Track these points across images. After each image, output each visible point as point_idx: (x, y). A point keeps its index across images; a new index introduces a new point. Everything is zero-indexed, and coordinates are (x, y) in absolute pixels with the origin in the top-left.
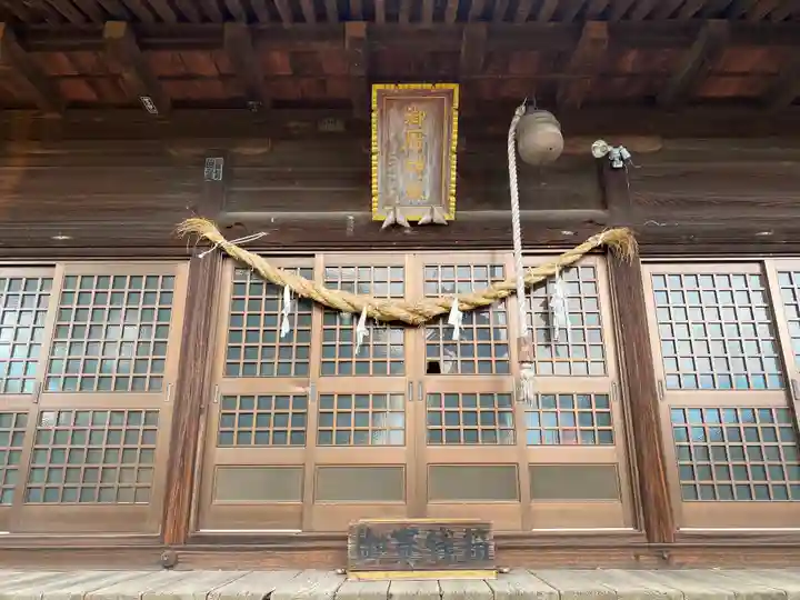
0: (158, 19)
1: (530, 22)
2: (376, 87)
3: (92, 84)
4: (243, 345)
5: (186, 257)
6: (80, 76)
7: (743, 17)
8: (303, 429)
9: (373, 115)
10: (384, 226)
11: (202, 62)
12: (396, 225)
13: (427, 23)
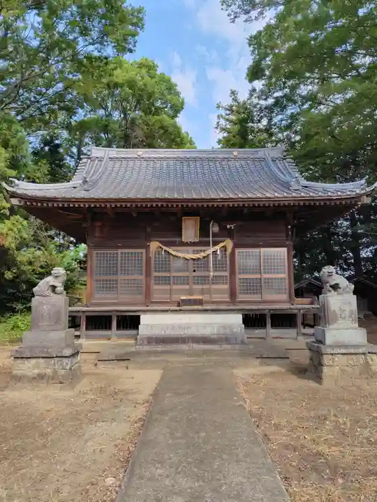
2: (183, 217)
5: (145, 249)
8: (170, 282)
10: (185, 242)
12: (187, 242)
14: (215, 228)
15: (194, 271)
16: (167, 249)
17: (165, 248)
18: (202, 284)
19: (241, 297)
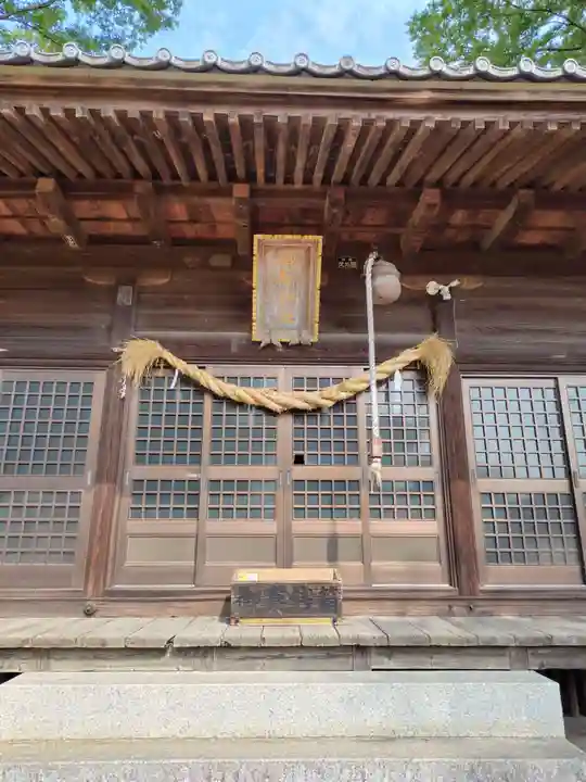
0: (80, 175)
1: (380, 187)
2: (257, 237)
3: (24, 224)
4: (149, 439)
5: (102, 367)
6: (13, 217)
7: (546, 188)
8: (196, 506)
9: (254, 258)
10: (262, 345)
11: (115, 209)
12: (270, 346)
13: (298, 185)
14: (383, 281)
15: (299, 460)
16: (193, 370)
17: (181, 365)
18: (330, 513)
19: (494, 577)
